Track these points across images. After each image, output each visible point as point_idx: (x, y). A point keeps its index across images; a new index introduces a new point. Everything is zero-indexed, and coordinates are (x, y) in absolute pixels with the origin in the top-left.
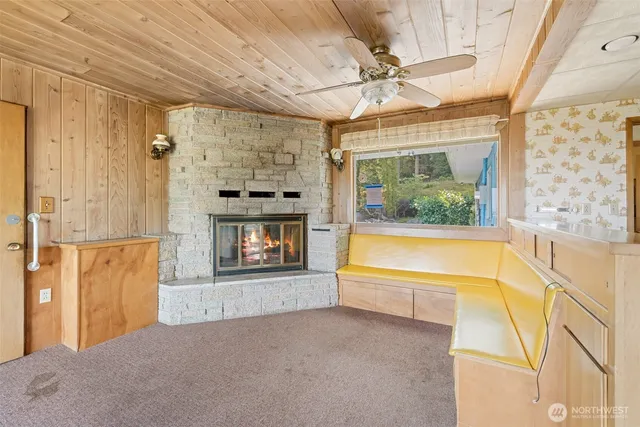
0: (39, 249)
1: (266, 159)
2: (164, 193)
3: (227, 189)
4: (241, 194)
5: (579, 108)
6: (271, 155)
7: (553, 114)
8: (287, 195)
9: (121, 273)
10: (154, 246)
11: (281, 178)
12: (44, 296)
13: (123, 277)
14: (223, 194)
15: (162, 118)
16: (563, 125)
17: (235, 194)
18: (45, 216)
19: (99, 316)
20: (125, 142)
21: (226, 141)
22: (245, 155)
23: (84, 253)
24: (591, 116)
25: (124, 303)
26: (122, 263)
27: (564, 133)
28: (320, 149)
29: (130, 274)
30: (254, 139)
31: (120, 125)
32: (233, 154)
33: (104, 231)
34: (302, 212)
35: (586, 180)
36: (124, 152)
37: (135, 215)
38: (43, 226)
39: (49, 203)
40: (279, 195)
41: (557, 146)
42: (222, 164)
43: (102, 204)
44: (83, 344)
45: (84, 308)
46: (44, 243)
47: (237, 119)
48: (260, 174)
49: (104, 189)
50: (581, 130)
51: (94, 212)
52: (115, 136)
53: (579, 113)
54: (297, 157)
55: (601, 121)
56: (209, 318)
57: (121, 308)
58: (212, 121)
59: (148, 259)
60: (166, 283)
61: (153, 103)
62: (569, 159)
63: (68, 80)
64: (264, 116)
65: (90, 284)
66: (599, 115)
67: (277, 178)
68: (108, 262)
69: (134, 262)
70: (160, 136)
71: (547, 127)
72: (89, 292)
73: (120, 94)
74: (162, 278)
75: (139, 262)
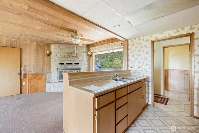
0: (23, 75)
1: (70, 55)
2: (50, 64)
3: (61, 62)
4: (65, 64)
5: (141, 38)
6: (71, 54)
7: (135, 40)
8: (76, 64)
9: (37, 80)
10: (45, 75)
11: (74, 60)
12: (24, 83)
13: (38, 81)
14: (61, 64)
15: (49, 47)
16: (137, 43)
17: (63, 64)
18: (24, 69)
19: (32, 88)
20: (40, 53)
21: (61, 52)
22: (65, 54)
23: (30, 75)
24: (143, 40)
25: (38, 86)
26: (37, 78)
27: (137, 45)
28: (84, 52)
29: (39, 81)
30: (67, 51)
31: (39, 50)
32: (63, 55)
33: (36, 72)
34: (79, 68)
35: (142, 59)
36: (40, 55)
37: (43, 68)
38: (24, 70)
39: (25, 66)
40: (73, 64)
41: (136, 49)
42: (60, 57)
43: (35, 66)
44: (29, 93)
45: (29, 86)
46: (24, 74)
47: (63, 46)
48: (69, 59)
49: (36, 63)
50: (141, 44)
51: (34, 68)
52: (38, 53)
53: (140, 39)
54: (78, 54)
55: (146, 42)
56: (55, 91)
57: (37, 87)
58: (58, 48)
59: (43, 78)
60: (47, 83)
61: (47, 44)
62: (138, 53)
63: (28, 42)
64: (69, 45)
65: (31, 82)
66: (145, 40)
67: (73, 60)
68: (34, 78)
69: (40, 78)
70: (48, 52)
71: (133, 44)
72: (31, 83)
73: (39, 44)
74: (47, 82)
75: (41, 78)
